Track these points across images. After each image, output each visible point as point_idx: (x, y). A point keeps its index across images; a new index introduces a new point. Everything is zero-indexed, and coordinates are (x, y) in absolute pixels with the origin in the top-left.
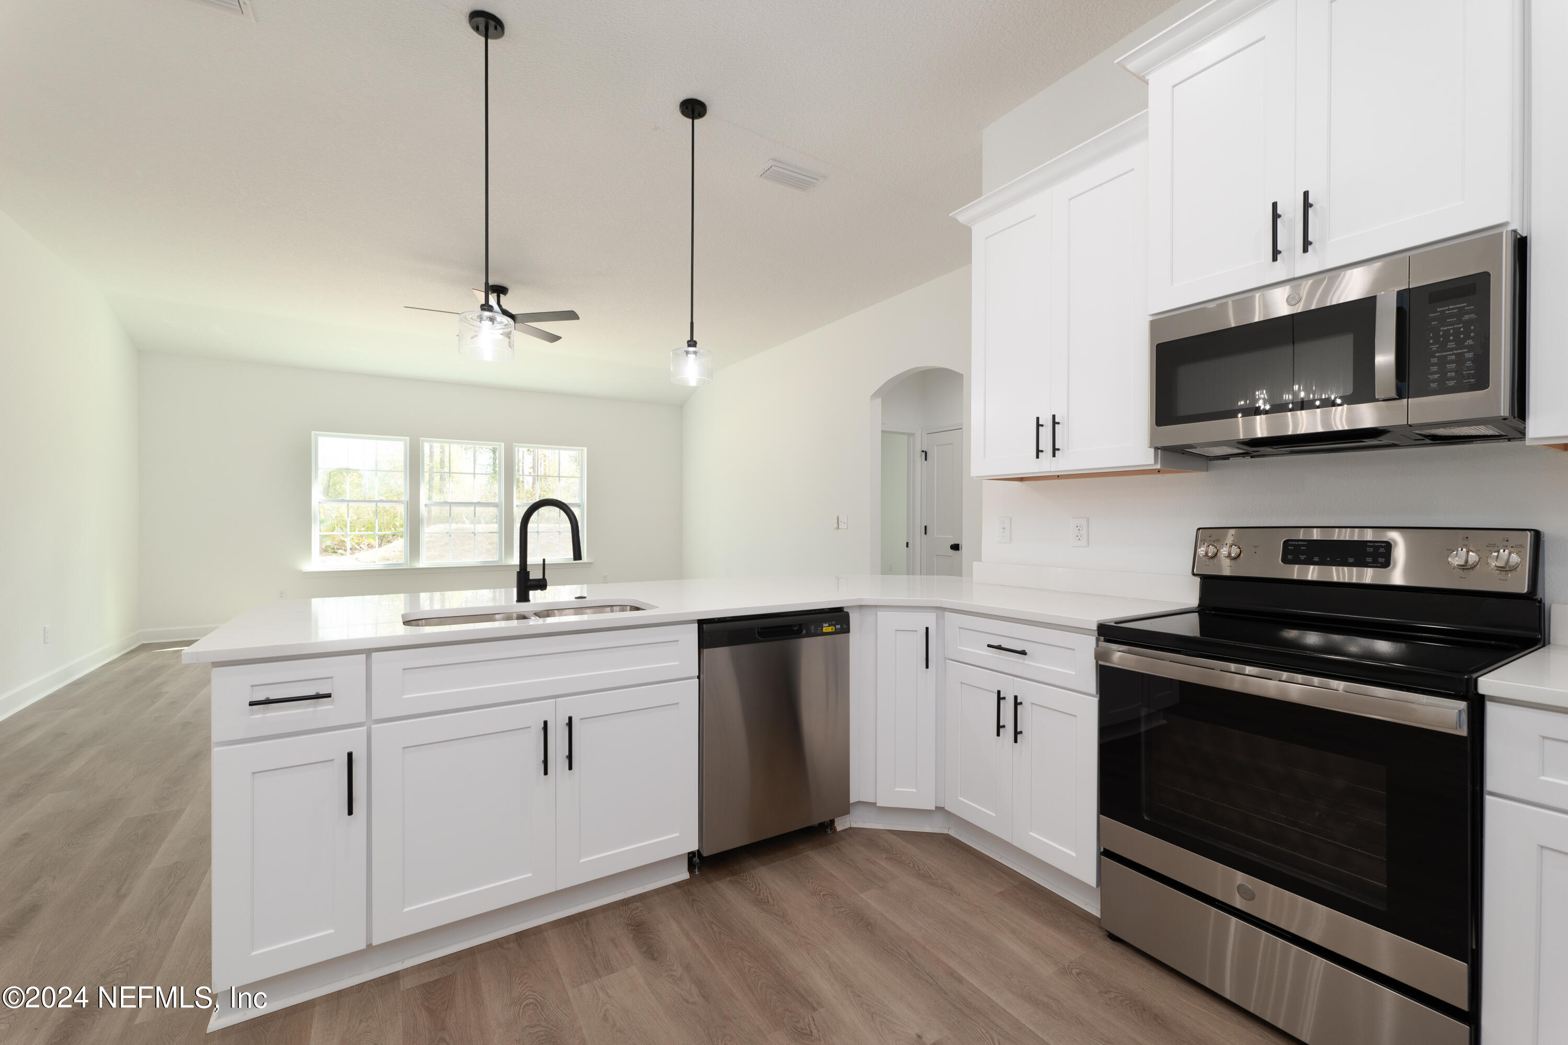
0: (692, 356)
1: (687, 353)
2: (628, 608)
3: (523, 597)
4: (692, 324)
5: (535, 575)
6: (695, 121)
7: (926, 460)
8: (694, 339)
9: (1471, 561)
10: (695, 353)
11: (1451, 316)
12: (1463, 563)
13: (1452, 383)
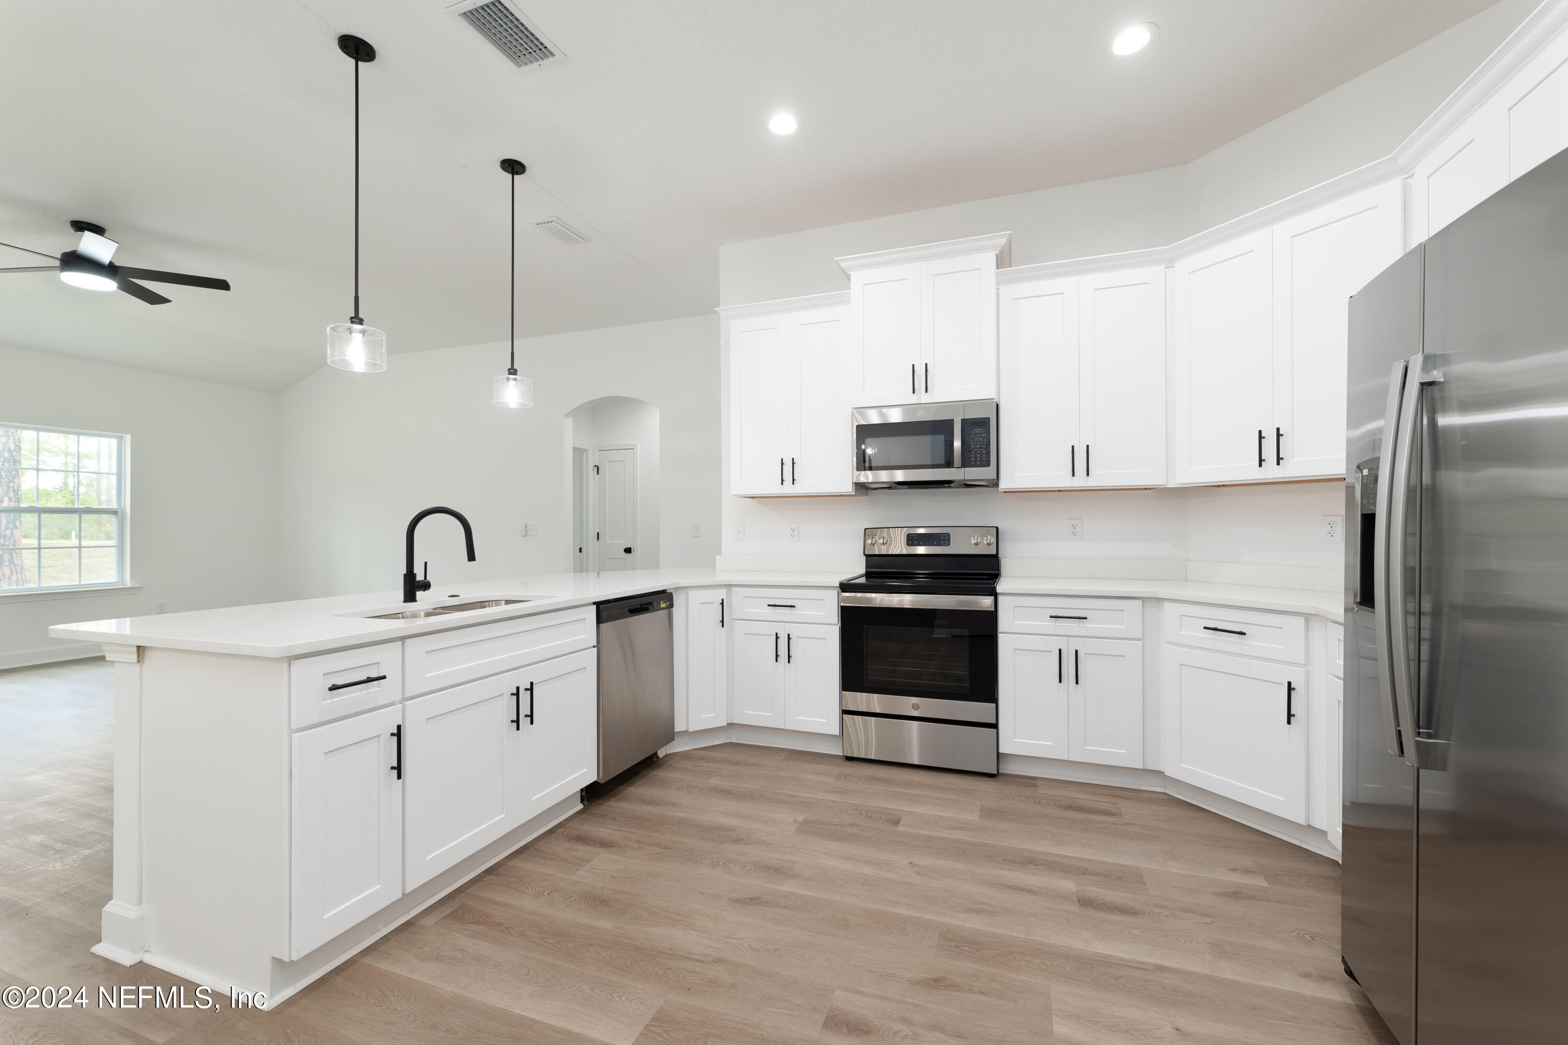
0: (512, 383)
1: (508, 379)
2: (503, 602)
3: (410, 596)
4: (513, 354)
5: (420, 577)
6: (515, 176)
7: (598, 473)
8: (515, 368)
9: (979, 541)
10: (515, 380)
11: (978, 434)
12: (976, 542)
13: (979, 463)
